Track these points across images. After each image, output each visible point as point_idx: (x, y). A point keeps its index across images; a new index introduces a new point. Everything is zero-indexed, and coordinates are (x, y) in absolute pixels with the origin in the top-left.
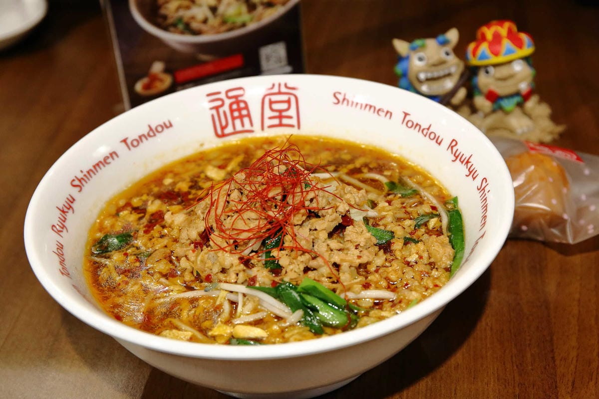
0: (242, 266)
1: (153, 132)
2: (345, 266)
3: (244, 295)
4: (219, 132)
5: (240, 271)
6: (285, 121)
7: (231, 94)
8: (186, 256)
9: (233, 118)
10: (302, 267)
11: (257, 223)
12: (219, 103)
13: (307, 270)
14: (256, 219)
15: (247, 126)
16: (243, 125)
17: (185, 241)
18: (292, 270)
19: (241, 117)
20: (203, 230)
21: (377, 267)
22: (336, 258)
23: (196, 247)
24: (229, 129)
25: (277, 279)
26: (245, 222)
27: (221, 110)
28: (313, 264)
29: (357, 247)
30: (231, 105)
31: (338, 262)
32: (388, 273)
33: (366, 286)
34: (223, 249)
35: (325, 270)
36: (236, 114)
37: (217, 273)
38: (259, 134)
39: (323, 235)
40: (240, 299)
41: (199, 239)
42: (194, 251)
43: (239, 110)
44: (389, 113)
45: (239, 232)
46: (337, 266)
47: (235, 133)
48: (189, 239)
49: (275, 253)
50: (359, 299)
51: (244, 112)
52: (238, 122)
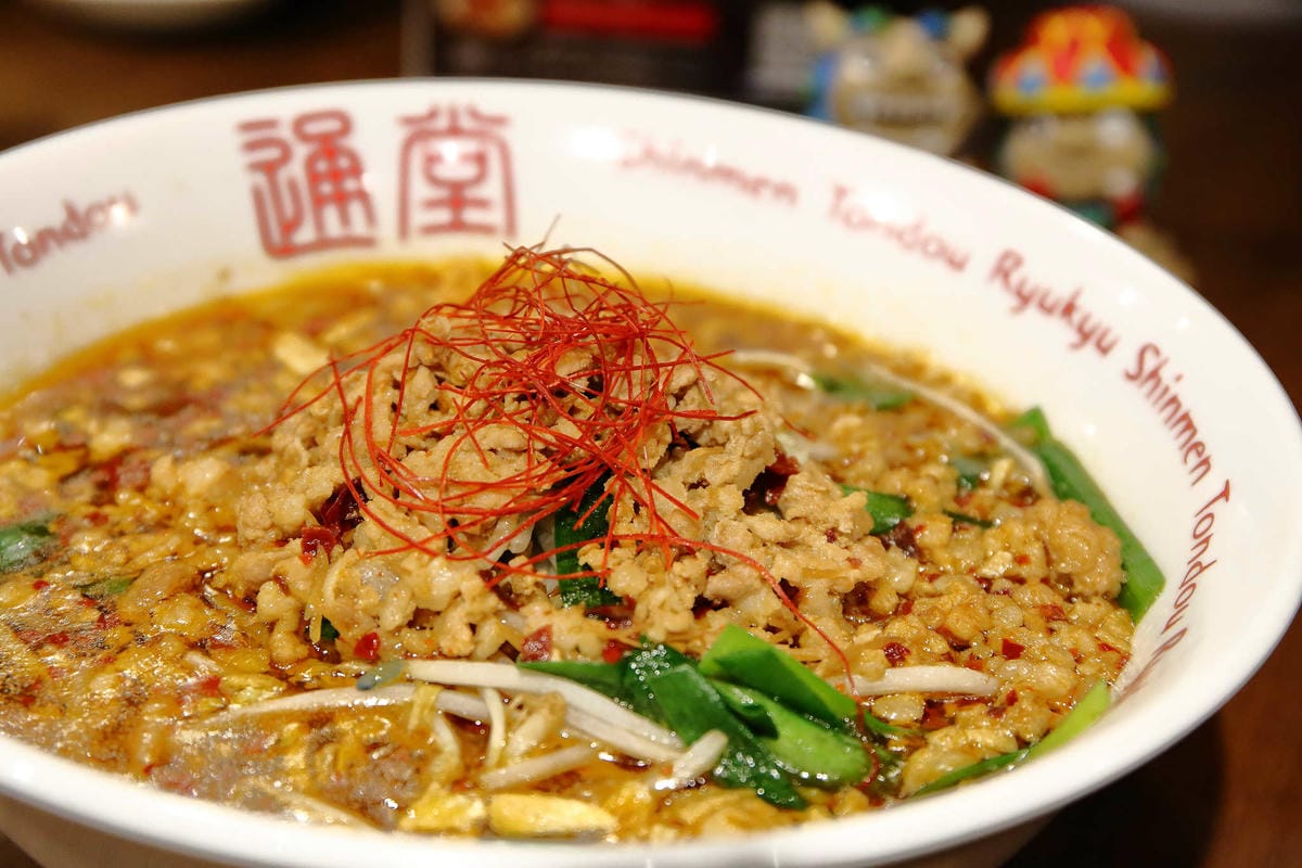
0: (493, 601)
1: (77, 225)
2: (816, 592)
3: (505, 695)
4: (276, 234)
5: (485, 617)
6: (472, 215)
7: (313, 128)
8: (277, 579)
9: (319, 202)
10: (689, 598)
11: (520, 463)
12: (271, 154)
13: (702, 606)
14: (518, 452)
15: (359, 226)
16: (345, 219)
17: (260, 533)
18: (662, 606)
19: (341, 199)
20: (329, 493)
21: (900, 595)
22: (785, 566)
23: (307, 548)
24: (306, 234)
25: (623, 634)
26: (484, 461)
27: (283, 175)
28: (718, 585)
29: (832, 535)
30: (310, 163)
31: (795, 579)
32: (945, 615)
33: (896, 654)
34: (421, 547)
35: (766, 604)
36: (326, 188)
37: (399, 629)
38: (392, 250)
39: (732, 499)
40: (496, 711)
41: (312, 522)
42: (306, 561)
43: (336, 176)
44: (785, 192)
45: (464, 490)
46: (790, 592)
47: (323, 244)
48: (273, 526)
49: (592, 555)
50: (877, 697)
51: (350, 185)
52: (331, 215)
